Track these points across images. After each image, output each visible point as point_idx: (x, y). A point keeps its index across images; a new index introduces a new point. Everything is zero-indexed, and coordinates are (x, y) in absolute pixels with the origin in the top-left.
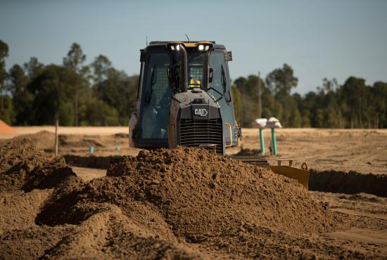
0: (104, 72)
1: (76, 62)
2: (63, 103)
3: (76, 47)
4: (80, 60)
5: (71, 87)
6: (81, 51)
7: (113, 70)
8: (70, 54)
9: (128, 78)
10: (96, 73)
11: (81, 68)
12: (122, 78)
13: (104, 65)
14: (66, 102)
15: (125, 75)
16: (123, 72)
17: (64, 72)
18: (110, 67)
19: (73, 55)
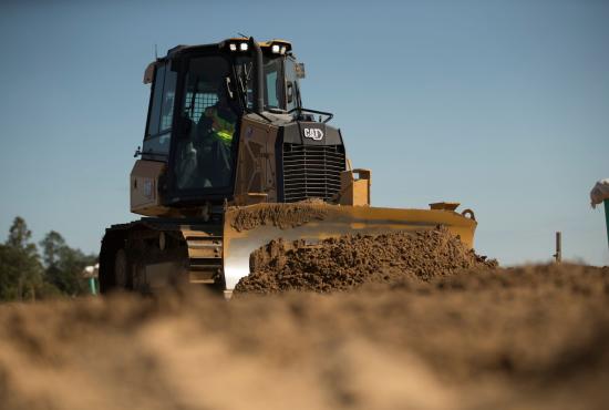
0: (56, 251)
1: (19, 239)
2: (6, 288)
3: (19, 222)
4: (24, 237)
5: (13, 268)
6: (25, 226)
7: (67, 248)
8: (12, 230)
9: (86, 258)
10: (46, 253)
11: (25, 246)
12: (77, 258)
13: (56, 243)
14: (9, 286)
15: (82, 255)
16: (79, 251)
17: (7, 251)
18: (64, 245)
19: (16, 231)
